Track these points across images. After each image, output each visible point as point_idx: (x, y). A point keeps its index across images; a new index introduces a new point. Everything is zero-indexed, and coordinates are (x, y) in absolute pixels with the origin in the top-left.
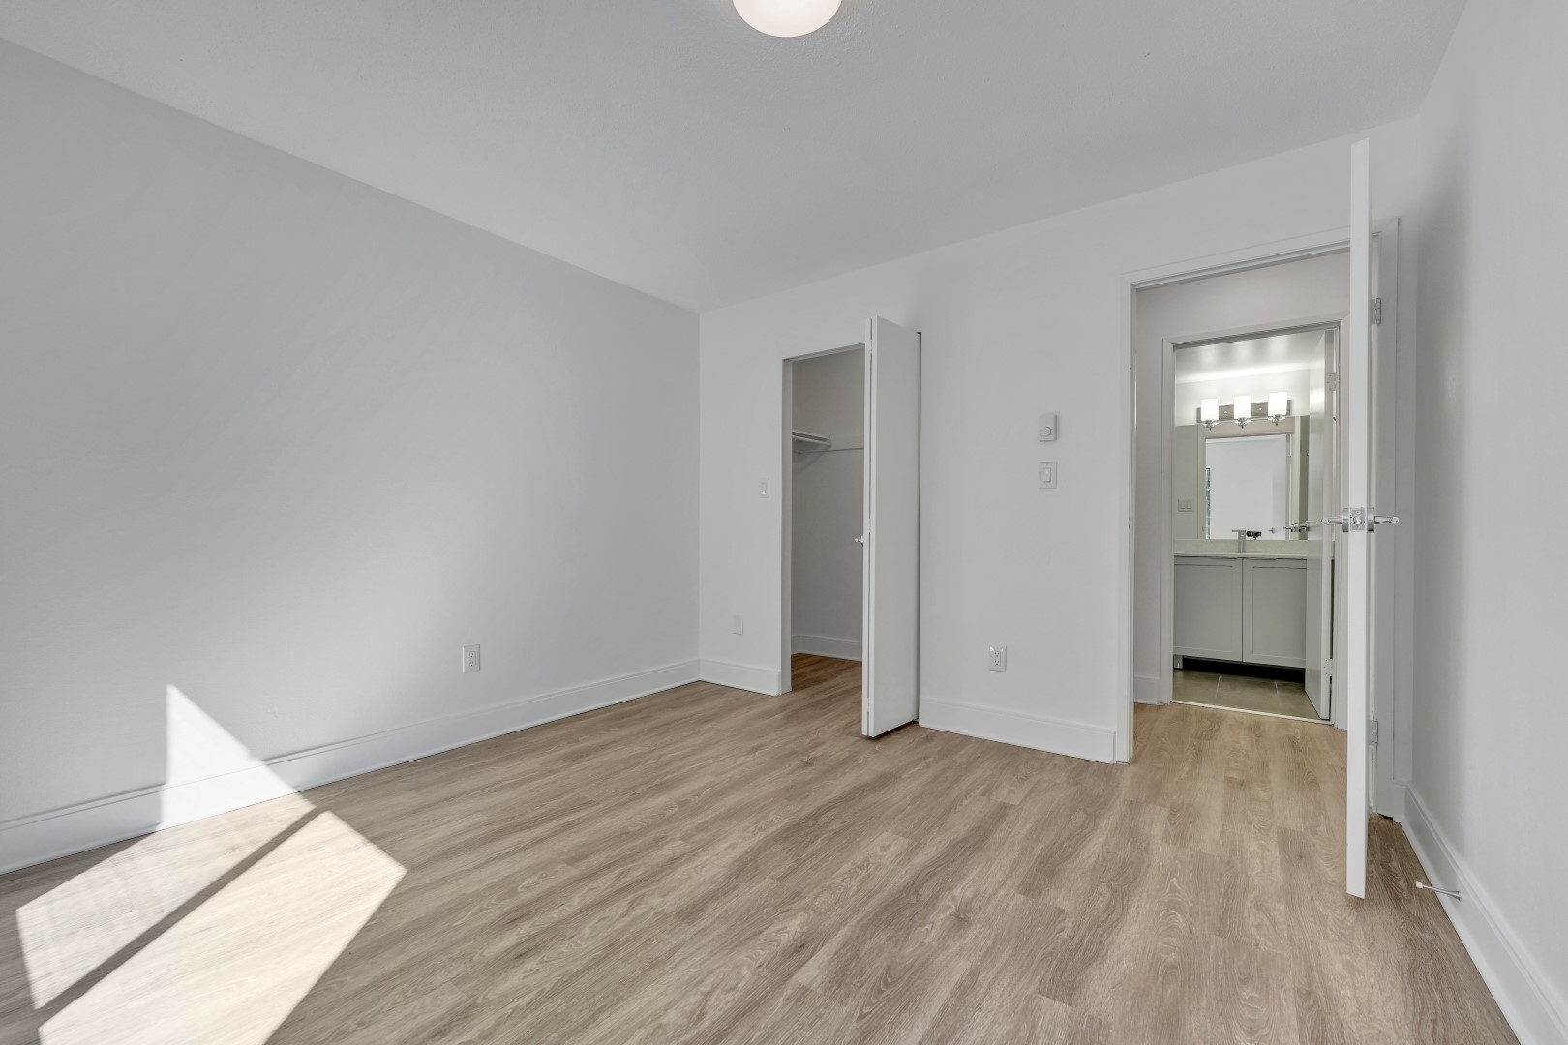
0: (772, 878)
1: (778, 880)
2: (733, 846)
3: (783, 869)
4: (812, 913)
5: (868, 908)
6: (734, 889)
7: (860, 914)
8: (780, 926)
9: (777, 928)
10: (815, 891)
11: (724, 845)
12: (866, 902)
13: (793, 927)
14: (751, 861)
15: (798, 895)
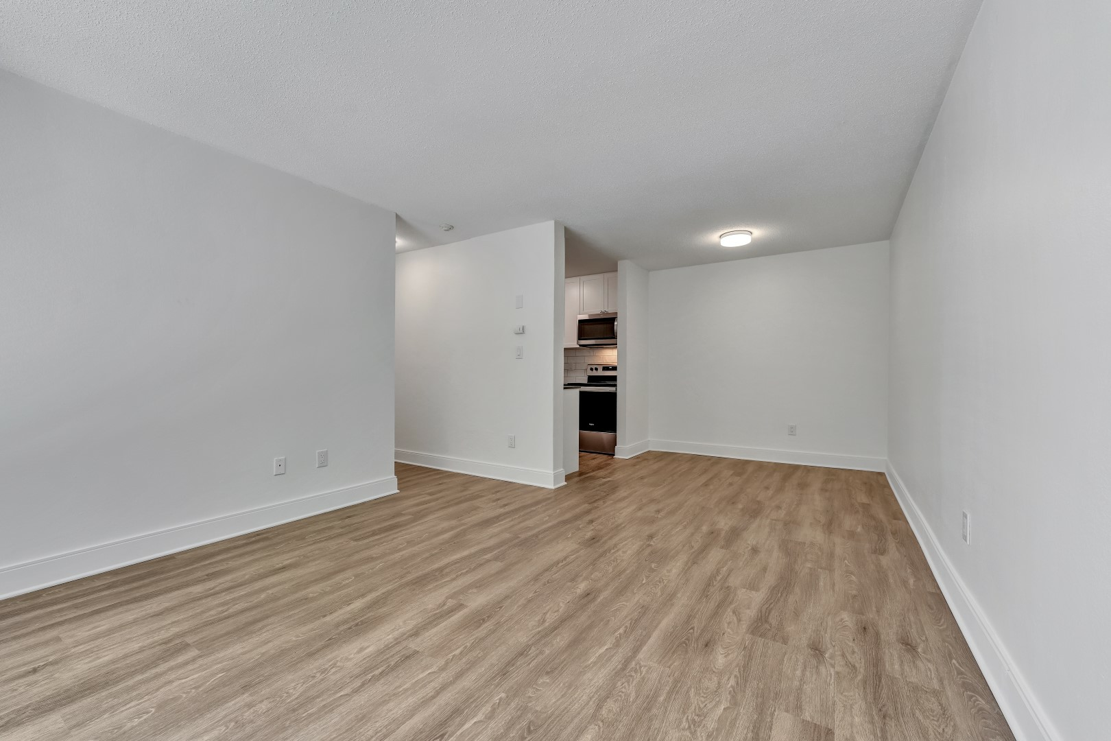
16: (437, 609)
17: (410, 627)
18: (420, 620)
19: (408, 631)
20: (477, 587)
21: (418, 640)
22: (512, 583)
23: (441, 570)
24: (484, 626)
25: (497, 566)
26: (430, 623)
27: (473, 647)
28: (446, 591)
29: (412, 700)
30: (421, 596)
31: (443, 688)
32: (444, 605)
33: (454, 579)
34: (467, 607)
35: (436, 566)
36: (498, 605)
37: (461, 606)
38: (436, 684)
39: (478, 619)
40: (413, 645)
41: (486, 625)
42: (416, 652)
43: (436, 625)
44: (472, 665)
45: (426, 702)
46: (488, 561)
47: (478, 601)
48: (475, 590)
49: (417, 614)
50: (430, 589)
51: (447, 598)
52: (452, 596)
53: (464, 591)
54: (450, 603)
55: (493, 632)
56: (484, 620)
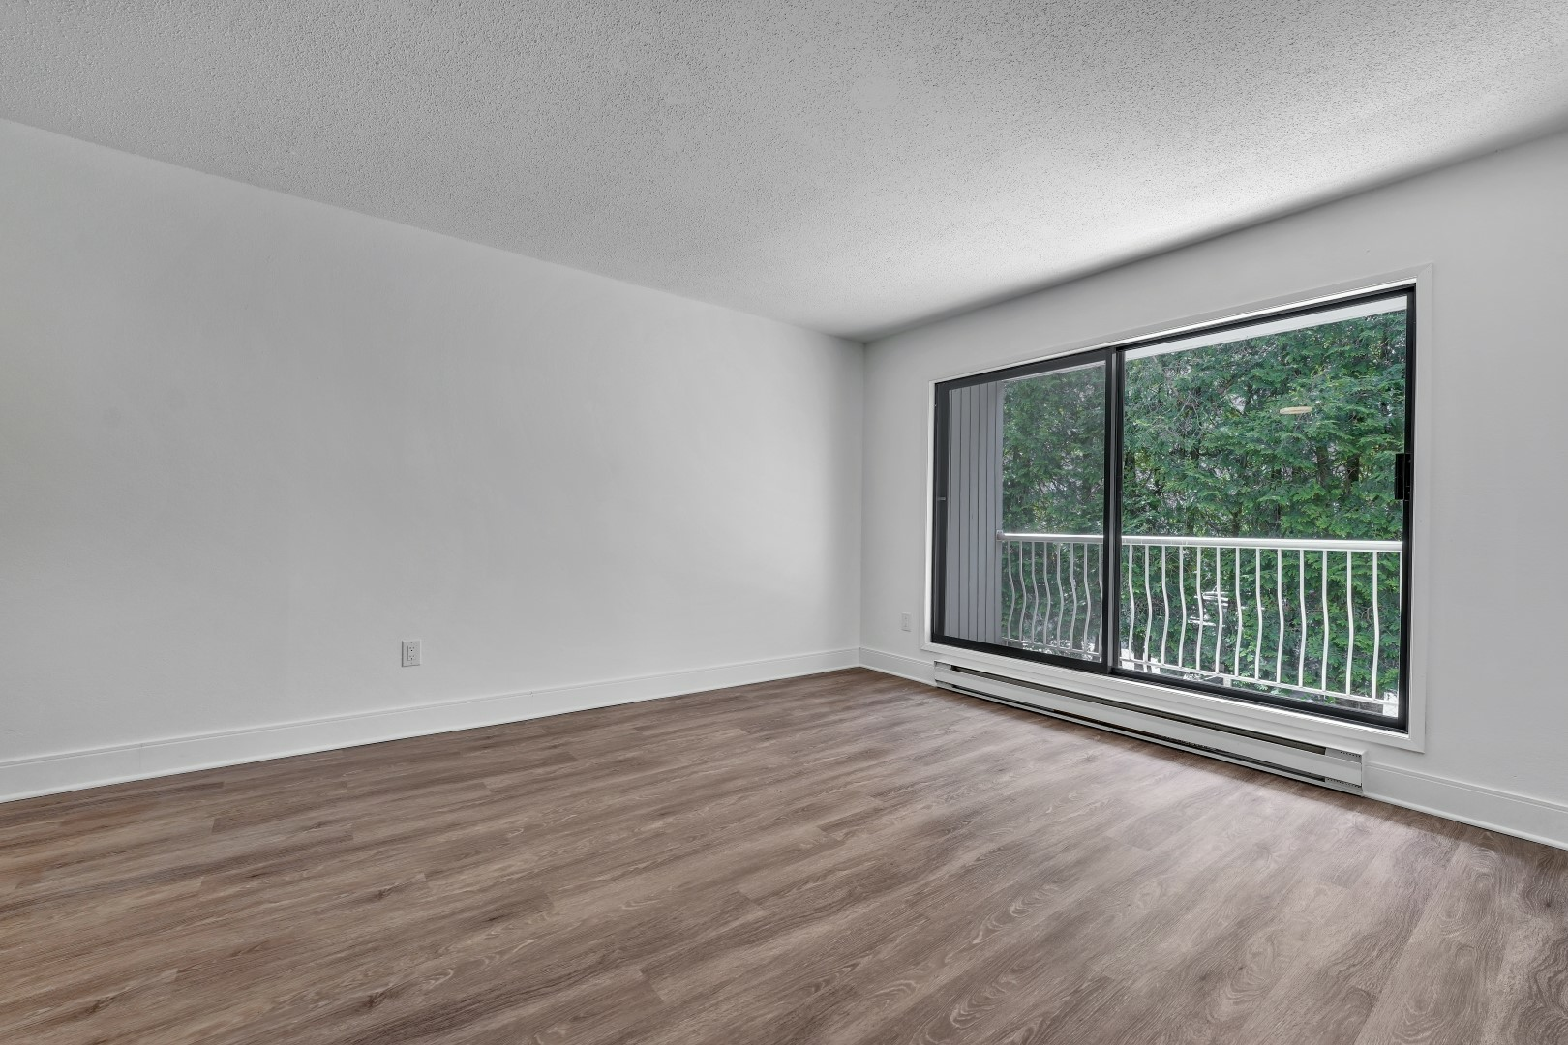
16: (856, 830)
17: (885, 818)
18: (875, 822)
19: (885, 814)
20: (799, 850)
21: (873, 805)
22: (746, 847)
23: (853, 899)
24: (806, 805)
25: (748, 887)
26: (863, 818)
27: (820, 792)
28: (843, 854)
29: (871, 772)
30: (880, 853)
31: (849, 774)
32: (847, 834)
33: (830, 871)
34: (818, 827)
35: (861, 909)
36: (778, 823)
37: (826, 829)
38: (853, 777)
39: (809, 813)
40: (877, 803)
41: (802, 805)
42: (874, 797)
43: (856, 814)
44: (824, 781)
45: (862, 770)
46: (759, 901)
47: (803, 832)
48: (803, 846)
49: (881, 829)
50: (868, 860)
51: (842, 842)
52: (836, 844)
53: (819, 848)
54: (839, 835)
55: (798, 799)
56: (803, 810)
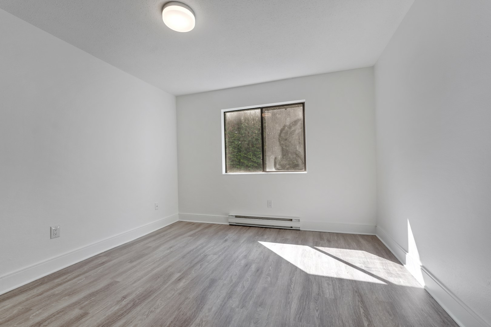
0: (190, 298)
1: (187, 298)
2: (210, 310)
3: (186, 303)
4: (176, 289)
5: (156, 294)
6: (203, 291)
7: (159, 292)
8: (185, 283)
9: (187, 283)
10: (173, 297)
11: (214, 309)
12: (156, 296)
13: (182, 284)
14: (200, 304)
15: (180, 294)
